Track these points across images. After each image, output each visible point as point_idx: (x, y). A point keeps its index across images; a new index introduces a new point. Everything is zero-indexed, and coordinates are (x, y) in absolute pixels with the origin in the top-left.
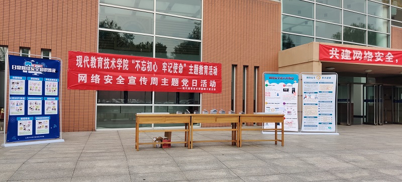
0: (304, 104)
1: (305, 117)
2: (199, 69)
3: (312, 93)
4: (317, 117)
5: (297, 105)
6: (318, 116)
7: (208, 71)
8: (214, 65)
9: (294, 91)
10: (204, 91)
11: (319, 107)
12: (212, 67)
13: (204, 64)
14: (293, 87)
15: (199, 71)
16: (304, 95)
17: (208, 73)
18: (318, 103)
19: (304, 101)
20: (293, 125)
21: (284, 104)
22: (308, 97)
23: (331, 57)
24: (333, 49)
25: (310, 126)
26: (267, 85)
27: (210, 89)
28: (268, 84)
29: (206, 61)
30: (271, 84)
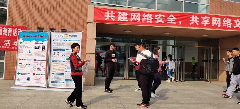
0: (53, 61)
1: (53, 74)
2: (3, 31)
3: (60, 50)
4: (64, 74)
5: (45, 62)
6: (64, 72)
7: (12, 32)
8: (18, 28)
9: (44, 48)
10: (7, 49)
11: (66, 64)
12: (16, 29)
13: (8, 27)
14: (44, 44)
15: (2, 33)
16: (53, 52)
17: (12, 34)
18: (65, 60)
19: (53, 58)
20: (42, 81)
21: (35, 60)
22: (56, 54)
23: (106, 19)
24: (108, 11)
25: (56, 82)
26: (21, 43)
27: (13, 48)
28: (22, 41)
29: (10, 24)
30: (24, 42)
